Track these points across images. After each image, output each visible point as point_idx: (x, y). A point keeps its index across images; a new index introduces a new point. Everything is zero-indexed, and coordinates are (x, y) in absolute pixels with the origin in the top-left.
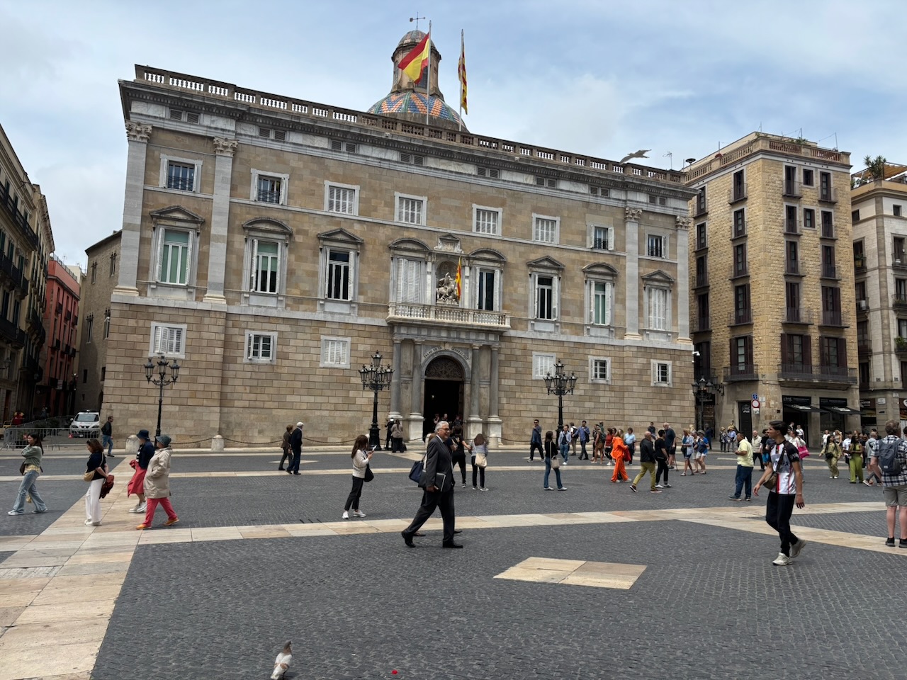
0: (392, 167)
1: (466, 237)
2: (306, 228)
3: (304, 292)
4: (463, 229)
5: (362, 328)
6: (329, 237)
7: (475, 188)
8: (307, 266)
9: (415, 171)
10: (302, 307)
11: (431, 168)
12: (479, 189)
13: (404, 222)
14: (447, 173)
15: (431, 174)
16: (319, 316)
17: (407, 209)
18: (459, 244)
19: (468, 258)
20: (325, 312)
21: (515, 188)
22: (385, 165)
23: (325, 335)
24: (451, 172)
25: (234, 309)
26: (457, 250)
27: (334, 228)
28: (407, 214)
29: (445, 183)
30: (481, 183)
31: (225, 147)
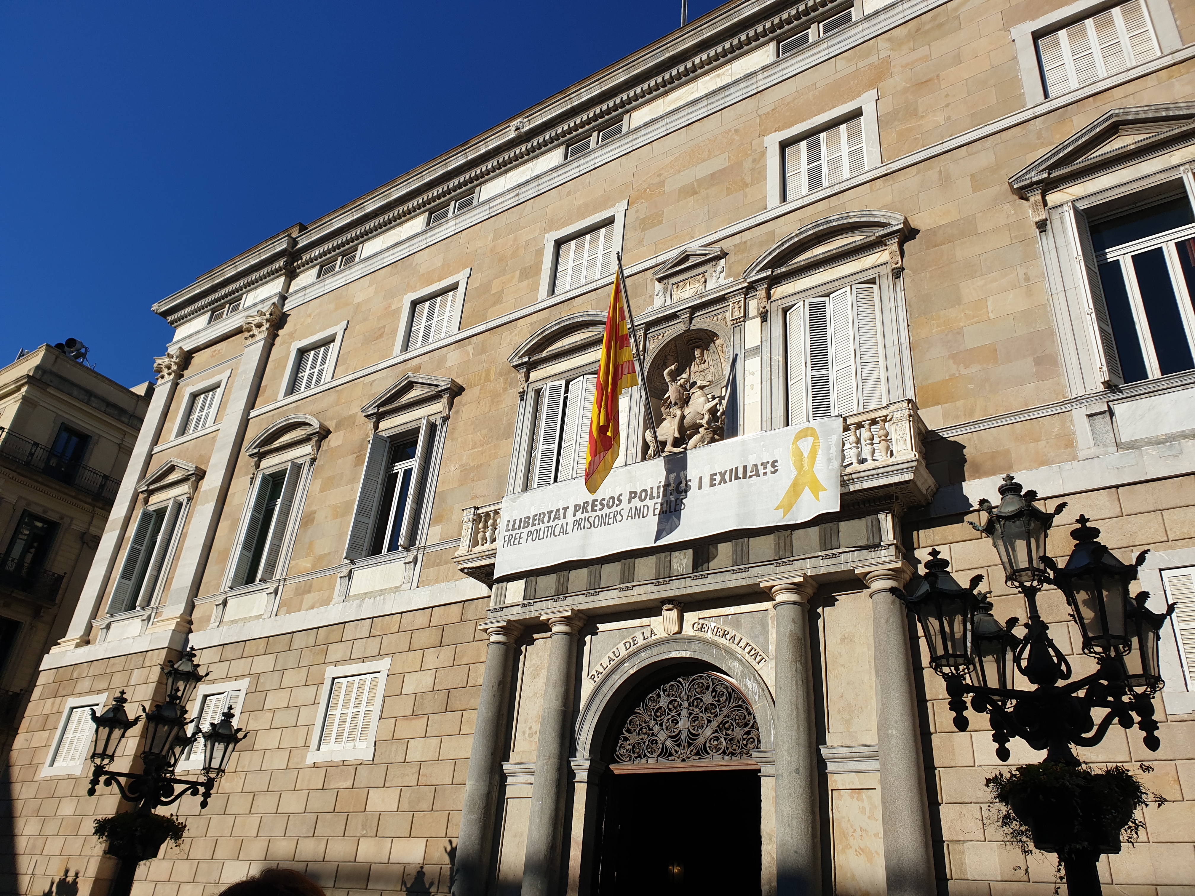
0: (546, 187)
1: (745, 235)
4: (732, 220)
6: (390, 407)
7: (775, 96)
9: (599, 160)
10: (309, 597)
11: (637, 129)
12: (786, 88)
15: (641, 141)
16: (333, 613)
17: (578, 257)
19: (750, 290)
20: (346, 599)
22: (531, 191)
23: (335, 662)
26: (714, 282)
27: (397, 385)
29: (679, 138)
30: (790, 72)
31: (259, 326)
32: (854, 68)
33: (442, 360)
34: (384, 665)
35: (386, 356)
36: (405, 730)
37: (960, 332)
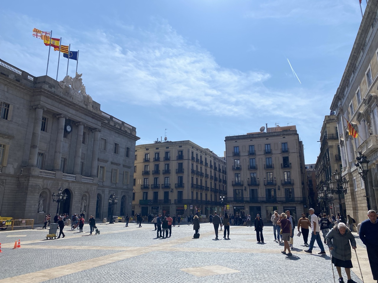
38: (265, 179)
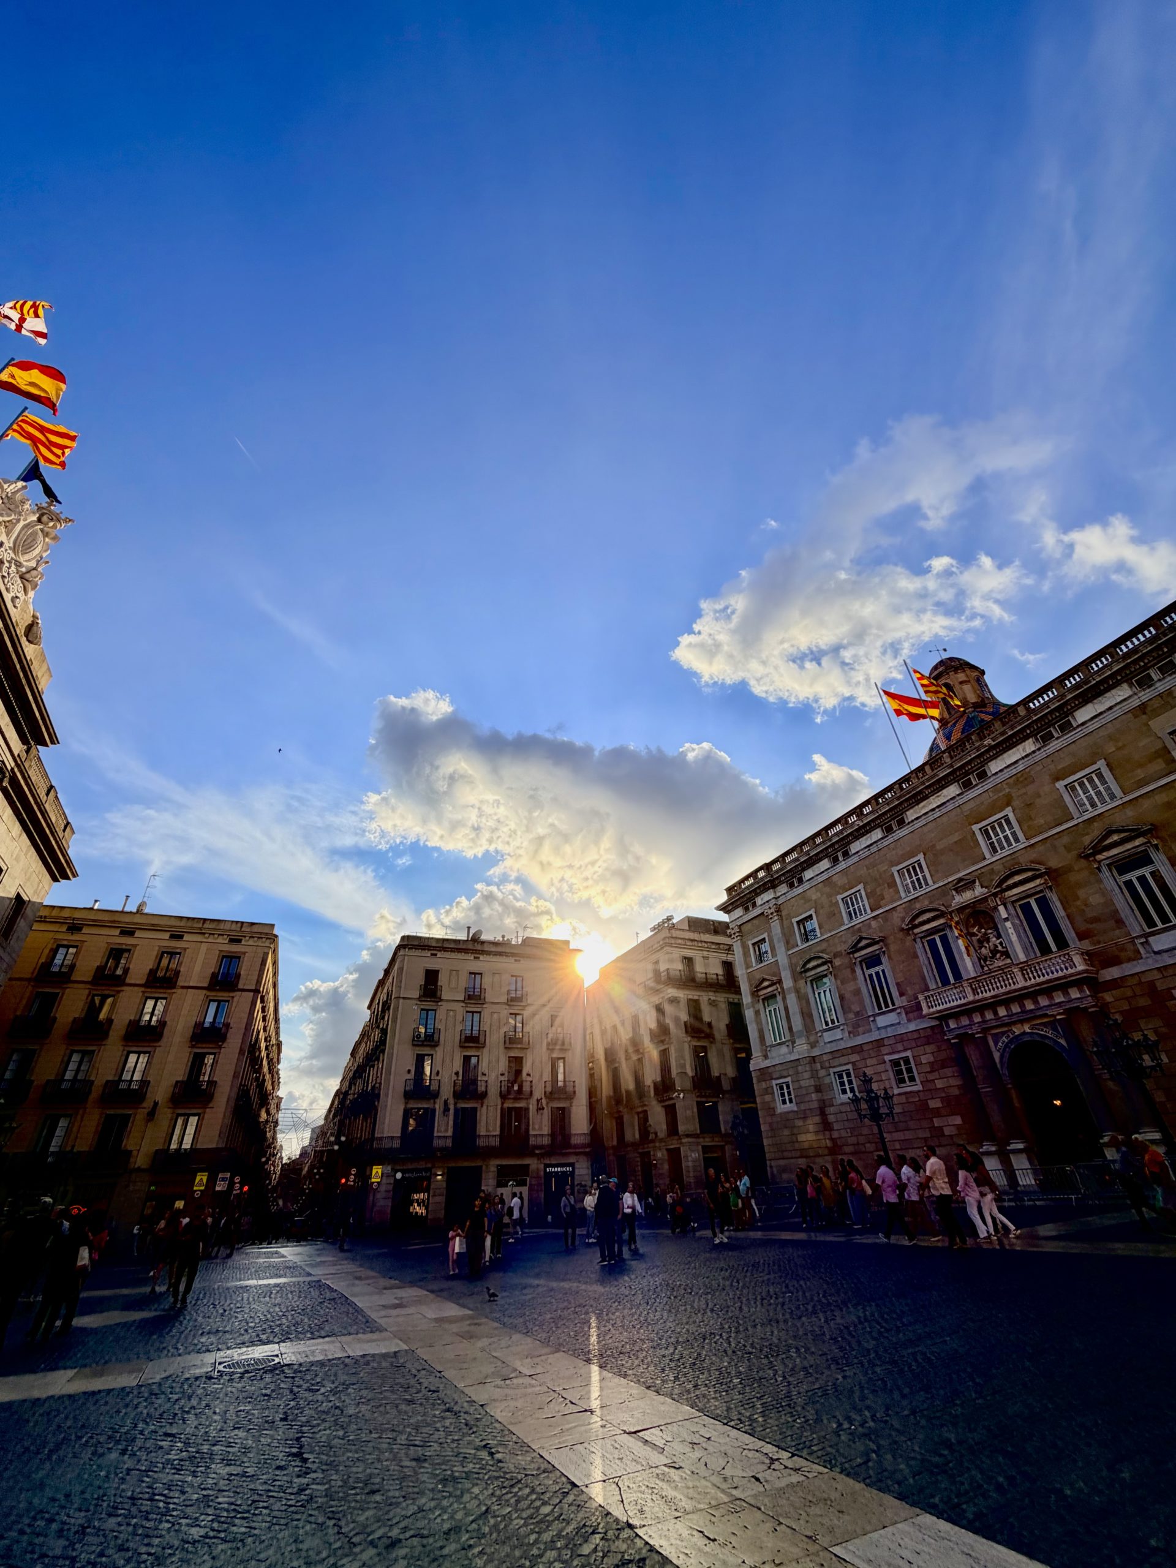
0: (880, 846)
1: (983, 870)
2: (839, 949)
3: (857, 1014)
4: (974, 864)
5: (916, 1036)
6: (855, 948)
7: (967, 808)
8: (850, 987)
9: (901, 835)
10: (861, 1030)
11: (912, 821)
12: (972, 805)
13: (914, 894)
14: (930, 814)
15: (917, 826)
16: (875, 1036)
17: (911, 877)
18: (977, 883)
19: (995, 895)
20: (879, 1029)
21: (1014, 772)
22: (874, 849)
23: (887, 1054)
24: (933, 810)
25: (816, 1052)
26: (979, 891)
27: (855, 938)
28: (913, 882)
29: (933, 824)
30: (971, 796)
31: (772, 914)
32: (996, 797)
33: (869, 926)
34: (908, 1054)
35: (843, 924)
36: (931, 1077)
37: (1084, 911)
38: (502, 1078)
